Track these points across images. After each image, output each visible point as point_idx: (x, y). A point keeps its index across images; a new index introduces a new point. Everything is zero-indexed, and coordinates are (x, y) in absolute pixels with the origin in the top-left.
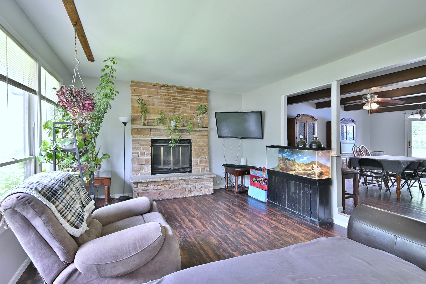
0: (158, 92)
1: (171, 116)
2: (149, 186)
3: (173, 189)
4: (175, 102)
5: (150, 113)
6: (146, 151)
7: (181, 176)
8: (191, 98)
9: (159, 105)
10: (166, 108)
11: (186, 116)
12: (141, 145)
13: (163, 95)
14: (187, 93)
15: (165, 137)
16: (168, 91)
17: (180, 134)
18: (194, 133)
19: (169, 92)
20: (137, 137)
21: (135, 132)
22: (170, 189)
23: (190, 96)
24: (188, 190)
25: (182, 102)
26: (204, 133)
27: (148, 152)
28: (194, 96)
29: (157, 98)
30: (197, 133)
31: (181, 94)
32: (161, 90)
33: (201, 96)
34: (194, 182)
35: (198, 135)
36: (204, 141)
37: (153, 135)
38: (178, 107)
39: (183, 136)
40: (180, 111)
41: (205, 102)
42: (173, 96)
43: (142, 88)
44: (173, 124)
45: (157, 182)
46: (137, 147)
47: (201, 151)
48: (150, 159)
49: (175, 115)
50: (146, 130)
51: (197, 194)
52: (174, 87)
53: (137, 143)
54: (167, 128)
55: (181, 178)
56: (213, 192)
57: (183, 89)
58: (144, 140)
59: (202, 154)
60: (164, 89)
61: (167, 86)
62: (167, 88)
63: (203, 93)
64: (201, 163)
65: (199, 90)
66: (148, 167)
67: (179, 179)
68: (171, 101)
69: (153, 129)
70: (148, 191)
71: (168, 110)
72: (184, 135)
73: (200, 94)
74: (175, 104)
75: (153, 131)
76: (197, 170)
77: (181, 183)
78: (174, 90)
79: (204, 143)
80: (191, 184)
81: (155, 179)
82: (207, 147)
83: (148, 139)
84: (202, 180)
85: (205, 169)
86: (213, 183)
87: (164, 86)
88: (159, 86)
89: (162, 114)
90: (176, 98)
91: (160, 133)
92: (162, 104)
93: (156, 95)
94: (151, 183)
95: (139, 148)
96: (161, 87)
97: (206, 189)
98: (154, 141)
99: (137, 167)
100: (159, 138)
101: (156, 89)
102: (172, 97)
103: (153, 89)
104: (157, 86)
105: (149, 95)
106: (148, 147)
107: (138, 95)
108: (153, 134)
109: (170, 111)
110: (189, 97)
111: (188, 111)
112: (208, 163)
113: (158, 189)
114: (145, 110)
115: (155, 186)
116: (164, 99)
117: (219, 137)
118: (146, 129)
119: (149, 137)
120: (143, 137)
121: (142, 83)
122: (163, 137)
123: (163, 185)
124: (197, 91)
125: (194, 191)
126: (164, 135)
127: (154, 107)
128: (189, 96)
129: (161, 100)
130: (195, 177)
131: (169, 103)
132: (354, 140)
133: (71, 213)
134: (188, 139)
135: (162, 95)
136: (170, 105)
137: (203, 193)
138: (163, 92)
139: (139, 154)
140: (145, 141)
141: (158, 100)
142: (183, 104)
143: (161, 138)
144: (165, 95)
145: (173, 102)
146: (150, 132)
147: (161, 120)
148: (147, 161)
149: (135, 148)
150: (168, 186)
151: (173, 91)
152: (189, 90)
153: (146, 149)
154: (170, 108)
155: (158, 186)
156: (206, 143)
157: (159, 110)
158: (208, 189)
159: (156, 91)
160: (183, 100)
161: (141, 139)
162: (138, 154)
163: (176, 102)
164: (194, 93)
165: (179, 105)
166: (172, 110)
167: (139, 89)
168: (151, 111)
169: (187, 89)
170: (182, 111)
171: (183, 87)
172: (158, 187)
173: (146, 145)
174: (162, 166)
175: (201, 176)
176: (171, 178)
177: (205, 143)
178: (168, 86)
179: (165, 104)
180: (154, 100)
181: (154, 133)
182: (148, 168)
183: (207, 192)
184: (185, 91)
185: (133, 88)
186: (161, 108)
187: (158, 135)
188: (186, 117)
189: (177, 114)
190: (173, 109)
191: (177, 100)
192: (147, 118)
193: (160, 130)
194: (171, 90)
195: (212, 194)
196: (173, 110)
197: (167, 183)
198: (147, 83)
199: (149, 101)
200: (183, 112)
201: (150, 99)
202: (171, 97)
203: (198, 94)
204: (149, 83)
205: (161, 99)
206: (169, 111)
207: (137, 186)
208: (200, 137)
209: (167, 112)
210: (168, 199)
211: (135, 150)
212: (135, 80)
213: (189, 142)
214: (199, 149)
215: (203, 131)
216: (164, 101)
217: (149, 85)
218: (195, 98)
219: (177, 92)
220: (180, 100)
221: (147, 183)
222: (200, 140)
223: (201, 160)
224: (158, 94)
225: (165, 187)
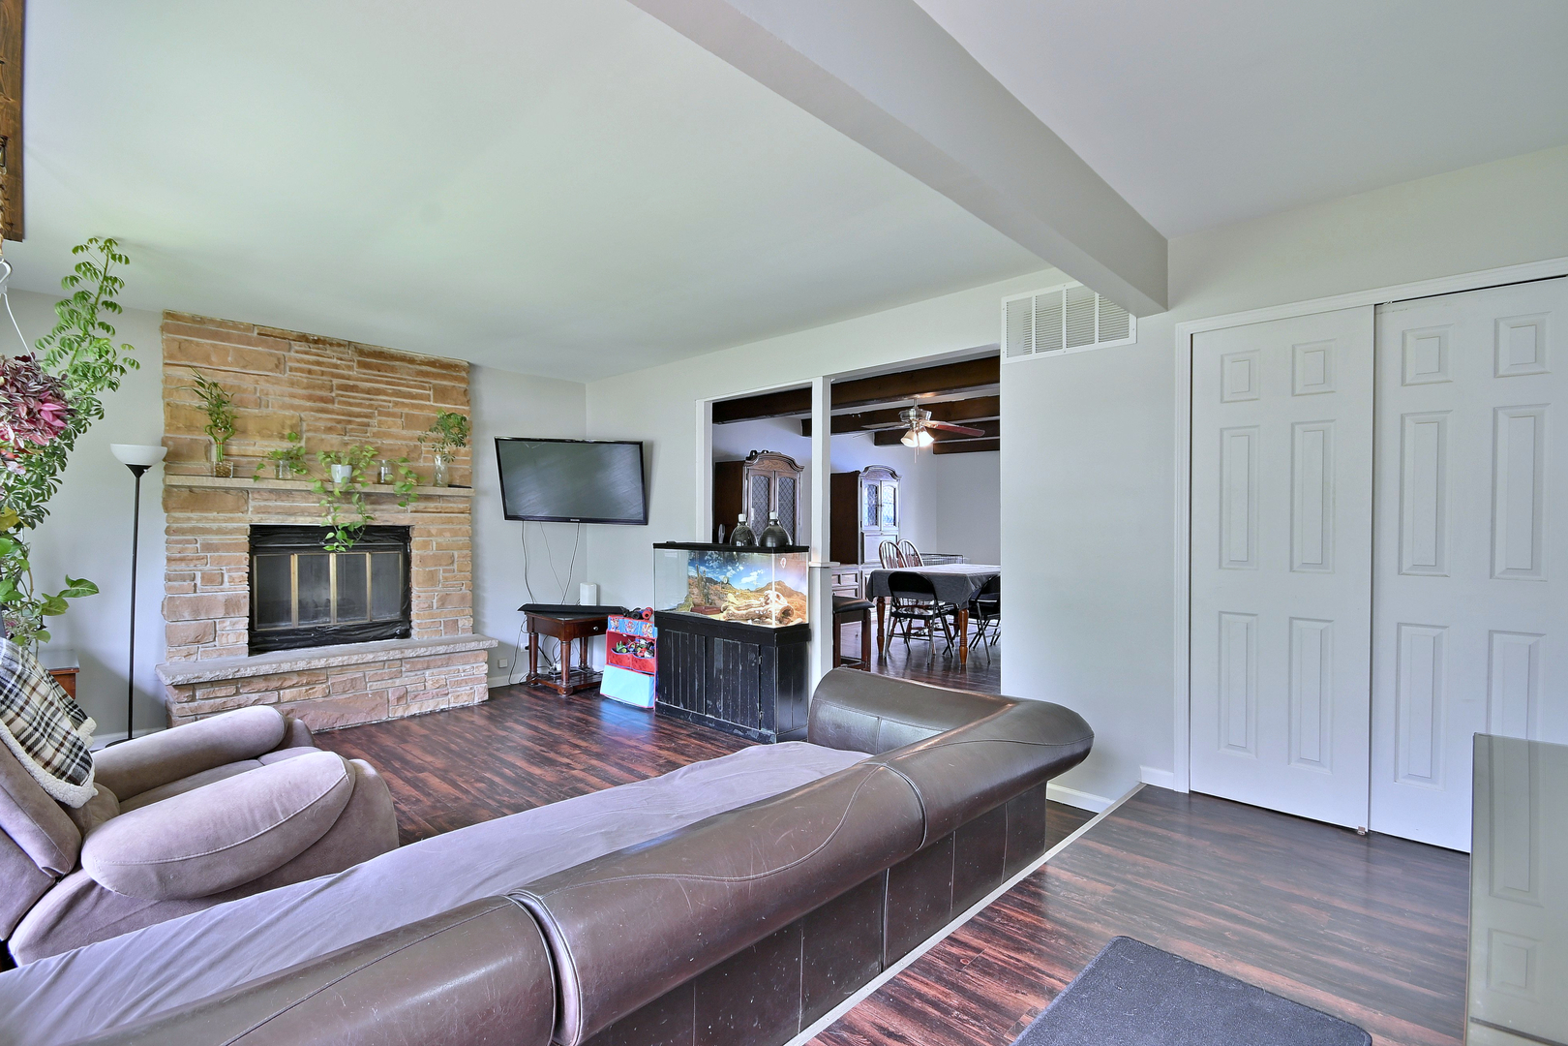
0: (279, 359)
1: (332, 446)
2: (241, 694)
3: (340, 697)
4: (349, 397)
5: (244, 432)
6: (229, 571)
7: (372, 652)
8: (408, 387)
9: (284, 407)
10: (312, 416)
11: (391, 447)
12: (208, 547)
13: (301, 370)
14: (393, 369)
16: (321, 359)
17: (369, 507)
18: (421, 505)
19: (323, 363)
20: (189, 519)
21: (182, 499)
22: (326, 699)
23: (405, 379)
24: (397, 695)
25: (377, 400)
26: (455, 505)
27: (235, 575)
28: (421, 382)
29: (277, 382)
30: (431, 505)
31: (370, 372)
32: (293, 354)
33: (445, 383)
34: (420, 666)
35: (434, 512)
36: (455, 533)
37: (258, 511)
38: (359, 415)
39: (377, 514)
40: (369, 429)
41: (460, 403)
42: (343, 377)
43: (213, 339)
44: (340, 473)
45: (276, 677)
46: (189, 554)
47: (446, 566)
48: (245, 597)
49: (346, 444)
50: (227, 493)
51: (429, 706)
52: (344, 346)
53: (188, 542)
54: (315, 486)
55: (368, 657)
56: (486, 697)
57: (380, 354)
58: (219, 531)
59: (447, 575)
60: (303, 349)
61: (316, 342)
62: (318, 349)
63: (454, 374)
64: (443, 604)
65: (438, 360)
66: (237, 627)
67: (365, 661)
68: (334, 394)
69: (259, 490)
71: (322, 425)
72: (383, 510)
73: (443, 377)
74: (351, 404)
75: (256, 496)
76: (429, 629)
77: (372, 673)
78: (345, 356)
79: (455, 539)
80: (409, 674)
81: (267, 667)
82: (465, 552)
83: (235, 525)
84: (449, 659)
85: (460, 624)
86: (486, 666)
87: (303, 338)
88: (285, 339)
89: (296, 436)
90: (351, 383)
91: (287, 504)
92: (297, 402)
93: (271, 371)
94: (249, 684)
95: (198, 559)
96: (292, 342)
97: (464, 689)
98: (260, 536)
99: (188, 628)
100: (283, 521)
101: (271, 347)
102: (336, 382)
103: (260, 348)
104: (275, 337)
105: (244, 367)
106: (238, 554)
107: (195, 364)
108: (260, 507)
109: (329, 430)
110: (402, 385)
111: (398, 430)
112: (469, 604)
113: (279, 702)
114: (231, 424)
115: (266, 690)
116: (304, 385)
117: (507, 517)
118: (227, 490)
119: (240, 520)
120: (214, 520)
121: (212, 321)
123: (302, 685)
124: (432, 363)
125: (418, 699)
126: (303, 512)
127: (264, 411)
128: (401, 379)
129: (291, 390)
130: (423, 650)
131: (322, 399)
132: (895, 525)
134: (397, 524)
135: (297, 370)
136: (330, 406)
137: (452, 700)
138: (298, 361)
139: (198, 581)
140: (225, 533)
141: (278, 389)
142: (381, 406)
143: (290, 521)
144: (310, 372)
145: (342, 396)
146: (247, 502)
147: (293, 459)
148: (230, 606)
149: (182, 559)
150: (319, 688)
151: (341, 359)
152: (403, 359)
153: (228, 564)
154: (330, 416)
155: (281, 692)
156: (463, 539)
157: (284, 422)
158: (468, 688)
159: (271, 355)
160: (379, 392)
161: (207, 526)
162: (194, 580)
163: (354, 398)
164: (422, 371)
165: (365, 410)
166: (334, 424)
167: (198, 344)
168: (251, 426)
169: (393, 357)
170: (375, 430)
171: (378, 349)
172: (279, 694)
173: (228, 547)
174: (294, 623)
175: (446, 647)
176: (331, 660)
177: (459, 538)
178: (319, 339)
179: (309, 404)
180: (263, 385)
181: (263, 503)
182: (236, 630)
183: (465, 698)
184: (388, 363)
185: (174, 340)
186: (293, 417)
187: (279, 511)
188: (391, 450)
189: (355, 441)
190: (339, 422)
191: (357, 392)
192: (234, 449)
193: (289, 493)
194: (331, 356)
195: (484, 703)
196: (339, 426)
197: (315, 679)
198: (235, 325)
199: (241, 390)
200: (379, 432)
201: (248, 383)
202: (331, 381)
203: (436, 376)
204: (241, 324)
205: (292, 384)
206: (325, 427)
207: (194, 696)
208: (441, 517)
209: (317, 430)
210: (320, 733)
211: (182, 566)
212: (186, 307)
213: (401, 535)
214: (437, 560)
215: (451, 499)
216: (304, 392)
217: (244, 330)
218: (424, 388)
219: (355, 365)
220: (368, 392)
221: (234, 681)
222: (441, 527)
223: (444, 593)
224: (279, 365)
225: (307, 691)
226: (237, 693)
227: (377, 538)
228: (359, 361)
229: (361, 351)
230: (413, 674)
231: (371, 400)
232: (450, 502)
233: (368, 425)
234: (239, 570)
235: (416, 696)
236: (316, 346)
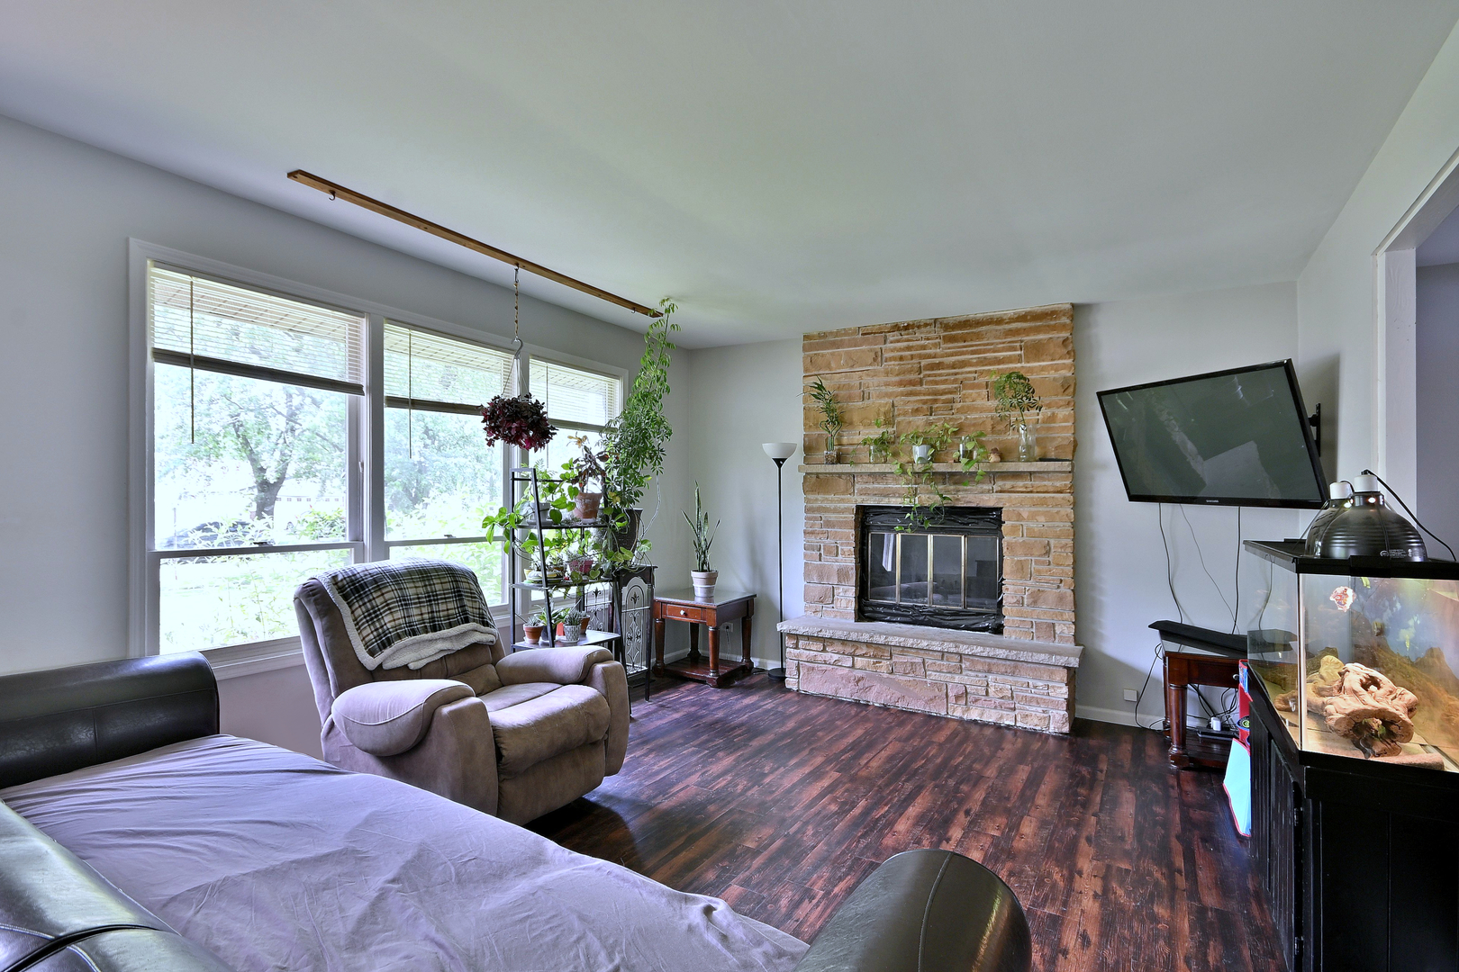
0: (876, 353)
1: (918, 427)
2: (828, 652)
3: (901, 678)
4: (935, 375)
6: (842, 544)
7: (928, 640)
8: (994, 352)
9: (881, 396)
10: (902, 400)
11: (973, 422)
12: (829, 524)
13: (893, 359)
14: (979, 336)
15: (899, 500)
16: (911, 344)
17: (952, 487)
18: (1008, 484)
19: (912, 347)
20: (817, 500)
21: (815, 484)
22: (891, 676)
23: (992, 344)
24: (955, 692)
25: (962, 373)
26: (1050, 483)
27: (846, 548)
28: (1009, 342)
29: (875, 374)
30: (1020, 484)
31: (956, 344)
32: (888, 345)
33: (1041, 337)
34: (979, 667)
35: (1022, 492)
36: (1051, 518)
37: (864, 492)
38: (944, 393)
39: (960, 495)
40: (954, 405)
41: (1057, 356)
42: (929, 356)
43: (832, 349)
44: (918, 451)
45: (850, 644)
46: (817, 529)
47: (1039, 556)
48: (852, 569)
49: (931, 424)
50: (840, 477)
51: (991, 717)
52: (930, 325)
53: (815, 519)
54: (896, 468)
55: (924, 644)
56: (1066, 729)
57: (966, 323)
58: (835, 511)
59: (1040, 567)
60: (896, 338)
61: (906, 328)
62: (908, 334)
63: (1053, 323)
64: (1035, 602)
65: (1030, 312)
66: (848, 594)
67: (919, 646)
68: (922, 376)
69: (861, 474)
70: (824, 667)
71: (909, 408)
72: (966, 490)
73: (1037, 330)
74: (936, 383)
75: (859, 479)
76: (1017, 629)
77: (930, 661)
78: (933, 335)
79: (1050, 524)
80: (970, 673)
81: (840, 633)
82: (1064, 541)
83: (846, 505)
84: (1016, 667)
85: (1058, 630)
86: (1065, 689)
87: (896, 328)
88: (882, 333)
89: (889, 422)
90: (937, 361)
91: (881, 486)
92: (890, 389)
93: (870, 365)
94: (832, 644)
95: (822, 533)
96: (888, 334)
97: (1034, 709)
98: (863, 513)
99: (817, 589)
100: (879, 502)
101: (871, 344)
102: (924, 362)
103: (864, 347)
104: (875, 333)
105: (852, 366)
106: (847, 531)
107: (821, 372)
108: (862, 489)
109: (916, 411)
110: (988, 351)
111: (983, 402)
112: (1070, 606)
113: (853, 666)
114: (838, 419)
115: (843, 654)
116: (896, 373)
117: (1132, 498)
118: (840, 475)
119: (849, 501)
120: (832, 501)
121: (831, 333)
122: (894, 500)
123: (870, 657)
124: (1023, 318)
125: (979, 704)
126: (895, 494)
127: (866, 402)
128: (988, 344)
129: (886, 379)
130: (980, 649)
131: (911, 383)
133: (372, 627)
134: (981, 505)
135: (891, 359)
136: (918, 388)
137: (1019, 718)
138: (892, 351)
139: (822, 552)
140: (839, 512)
141: (876, 380)
142: (965, 379)
143: (885, 502)
144: (901, 358)
145: (929, 376)
146: (853, 485)
147: (882, 443)
148: (842, 574)
149: (812, 533)
150: (885, 663)
151: (928, 339)
152: (990, 321)
153: (841, 539)
154: (918, 398)
155: (856, 658)
156: (1061, 524)
157: (879, 410)
158: (1040, 710)
159: (871, 350)
160: (964, 364)
161: (828, 505)
162: (820, 550)
163: (940, 375)
164: (1010, 330)
165: (950, 386)
166: (920, 405)
167: (823, 355)
168: (856, 419)
169: (979, 323)
170: (959, 405)
171: (963, 319)
172: (853, 660)
173: (842, 524)
174: (896, 598)
175: (1007, 652)
176: (890, 639)
177: (1057, 524)
178: (908, 325)
179: (900, 389)
180: (866, 380)
181: (864, 486)
182: (847, 596)
183: (1036, 721)
184: (974, 330)
185: (808, 356)
186: (886, 404)
187: (876, 492)
188: (974, 425)
189: (939, 419)
190: (925, 402)
191: (943, 369)
192: (845, 440)
193: (883, 475)
194: (920, 338)
195: (1061, 738)
196: (925, 407)
197: (880, 654)
198: (846, 332)
199: (850, 387)
200: (962, 407)
201: (854, 380)
202: (920, 363)
203: (1026, 331)
204: (850, 329)
205: (887, 373)
206: (912, 410)
207: (797, 644)
208: (1032, 498)
209: (905, 414)
210: (885, 708)
211: (812, 538)
212: (813, 330)
213: (989, 519)
214: (1028, 548)
215: (1046, 476)
216: (897, 379)
217: (852, 334)
218: (1014, 349)
219: (941, 341)
220: (953, 366)
221: (823, 640)
222: (1033, 509)
223: (1036, 589)
224: (878, 357)
225: (874, 663)
226: (824, 650)
227: (970, 521)
228: (944, 336)
229: (947, 326)
230: (973, 674)
231: (956, 374)
232: (1043, 479)
233: (953, 401)
234: (848, 544)
235: (976, 700)
236: (907, 332)
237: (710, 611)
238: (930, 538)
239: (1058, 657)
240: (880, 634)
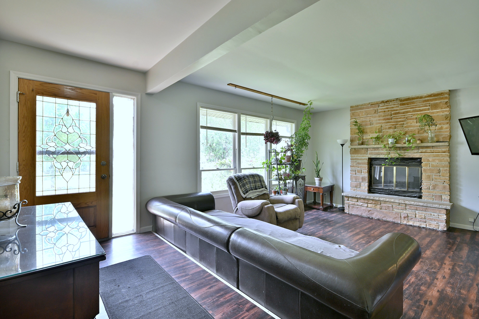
0: (376, 110)
1: (390, 133)
2: (359, 202)
3: (384, 211)
4: (397, 116)
5: (366, 133)
6: (363, 170)
8: (419, 107)
9: (377, 124)
10: (385, 125)
11: (411, 130)
12: (359, 163)
13: (382, 112)
14: (413, 103)
15: (384, 156)
16: (388, 107)
17: (403, 151)
18: (424, 150)
19: (389, 108)
20: (355, 156)
21: (354, 151)
22: (381, 210)
23: (418, 105)
24: (404, 216)
25: (407, 115)
26: (440, 150)
27: (364, 171)
28: (425, 104)
29: (375, 117)
30: (429, 150)
31: (405, 106)
32: (380, 108)
33: (437, 101)
34: (413, 208)
35: (429, 153)
36: (441, 161)
37: (370, 154)
38: (400, 122)
39: (406, 154)
40: (404, 125)
41: (443, 108)
42: (395, 110)
43: (360, 110)
44: (390, 141)
45: (367, 200)
46: (355, 165)
47: (436, 173)
48: (367, 177)
49: (395, 132)
50: (363, 149)
51: (417, 224)
52: (395, 100)
53: (354, 162)
54: (382, 146)
55: (392, 200)
56: (445, 229)
57: (409, 99)
58: (361, 159)
59: (436, 177)
60: (382, 105)
63: (442, 97)
64: (434, 188)
65: (433, 94)
66: (365, 185)
68: (392, 117)
69: (370, 148)
70: (358, 206)
71: (387, 127)
72: (408, 152)
73: (436, 99)
74: (397, 119)
75: (369, 150)
76: (427, 197)
77: (395, 206)
78: (396, 103)
79: (440, 163)
80: (409, 210)
82: (446, 169)
83: (365, 158)
84: (426, 209)
85: (443, 197)
86: (445, 216)
87: (383, 102)
88: (378, 104)
89: (379, 132)
90: (397, 112)
91: (377, 152)
92: (380, 121)
93: (373, 114)
95: (357, 166)
96: (380, 104)
97: (433, 222)
98: (371, 160)
99: (355, 183)
100: (376, 156)
101: (374, 108)
102: (393, 112)
103: (371, 109)
104: (375, 104)
105: (367, 115)
106: (365, 166)
107: (356, 117)
108: (370, 153)
109: (390, 128)
110: (417, 107)
111: (414, 124)
112: (448, 190)
113: (367, 207)
114: (362, 131)
115: (364, 203)
116: (383, 116)
117: (473, 154)
118: (362, 148)
119: (366, 156)
120: (360, 157)
121: (360, 105)
122: (381, 156)
123: (373, 204)
124: (430, 96)
125: (412, 220)
126: (382, 154)
127: (372, 126)
128: (417, 105)
131: (388, 119)
133: (244, 188)
134: (414, 157)
135: (381, 112)
136: (390, 121)
137: (427, 225)
138: (381, 109)
139: (356, 172)
140: (362, 160)
141: (375, 119)
142: (408, 117)
143: (378, 156)
144: (384, 112)
145: (395, 116)
146: (367, 151)
147: (378, 138)
148: (363, 179)
149: (353, 166)
150: (378, 206)
151: (394, 105)
152: (417, 98)
153: (363, 168)
154: (391, 124)
155: (368, 204)
156: (445, 163)
157: (376, 128)
158: (435, 223)
159: (374, 110)
160: (407, 112)
161: (358, 158)
163: (398, 116)
164: (425, 100)
165: (402, 119)
166: (391, 126)
167: (357, 112)
168: (368, 131)
169: (413, 99)
170: (406, 125)
171: (407, 98)
172: (367, 205)
173: (363, 164)
174: (382, 186)
176: (380, 198)
177: (443, 163)
178: (387, 101)
179: (385, 121)
180: (372, 119)
181: (371, 152)
183: (434, 226)
184: (412, 101)
185: (352, 113)
186: (379, 126)
187: (375, 154)
188: (411, 131)
189: (398, 130)
190: (393, 125)
191: (400, 114)
192: (364, 138)
193: (378, 148)
194: (391, 105)
195: (443, 232)
196: (393, 126)
197: (377, 203)
198: (365, 105)
199: (366, 121)
200: (407, 126)
201: (368, 119)
202: (391, 113)
203: (431, 100)
204: (366, 104)
205: (379, 117)
207: (348, 199)
208: (433, 154)
209: (386, 129)
210: (379, 220)
211: (353, 168)
212: (354, 105)
213: (418, 161)
214: (432, 171)
215: (439, 147)
216: (383, 118)
217: (367, 105)
218: (427, 106)
219: (399, 105)
220: (404, 113)
221: (357, 198)
222: (434, 158)
223: (435, 184)
224: (376, 112)
225: (375, 206)
226: (357, 201)
227: (410, 162)
228: (400, 104)
229: (401, 100)
230: (410, 210)
231: (405, 115)
232: (438, 148)
233: (403, 124)
234: (365, 170)
235: (411, 219)
236: (387, 103)
237: (321, 189)
238: (395, 168)
239: (443, 206)
240: (377, 197)
